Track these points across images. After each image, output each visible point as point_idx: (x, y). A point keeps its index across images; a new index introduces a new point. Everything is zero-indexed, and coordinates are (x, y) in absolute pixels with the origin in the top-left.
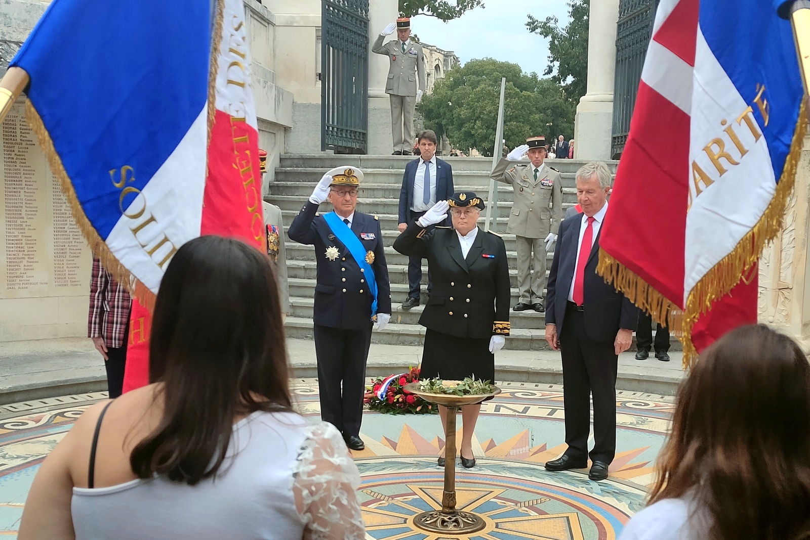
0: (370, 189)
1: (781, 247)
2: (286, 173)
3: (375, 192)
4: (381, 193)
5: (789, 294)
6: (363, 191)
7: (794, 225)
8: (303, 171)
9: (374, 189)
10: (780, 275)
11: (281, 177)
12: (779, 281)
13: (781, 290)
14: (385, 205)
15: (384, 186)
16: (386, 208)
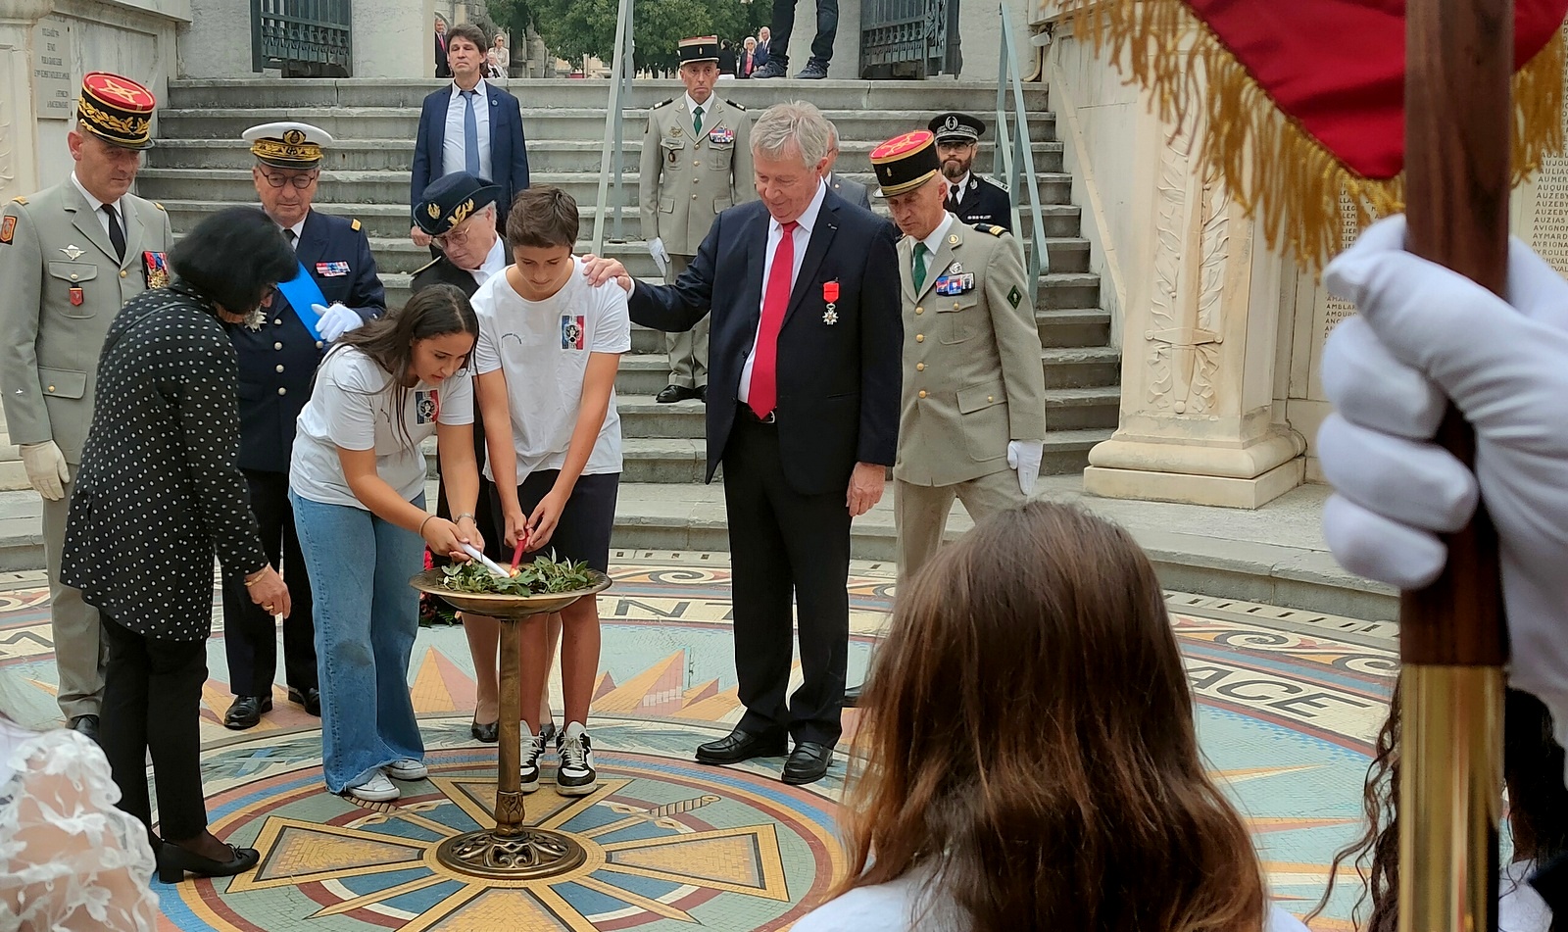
0: (358, 151)
1: (1201, 257)
2: (181, 119)
3: (369, 157)
4: (381, 159)
5: (1216, 355)
6: (344, 156)
7: (1226, 211)
8: (218, 115)
9: (366, 152)
10: (1197, 316)
11: (172, 129)
12: (1197, 327)
13: (1199, 347)
14: (389, 185)
15: (387, 144)
16: (391, 191)
